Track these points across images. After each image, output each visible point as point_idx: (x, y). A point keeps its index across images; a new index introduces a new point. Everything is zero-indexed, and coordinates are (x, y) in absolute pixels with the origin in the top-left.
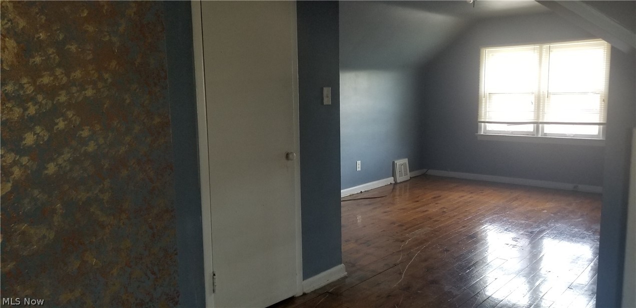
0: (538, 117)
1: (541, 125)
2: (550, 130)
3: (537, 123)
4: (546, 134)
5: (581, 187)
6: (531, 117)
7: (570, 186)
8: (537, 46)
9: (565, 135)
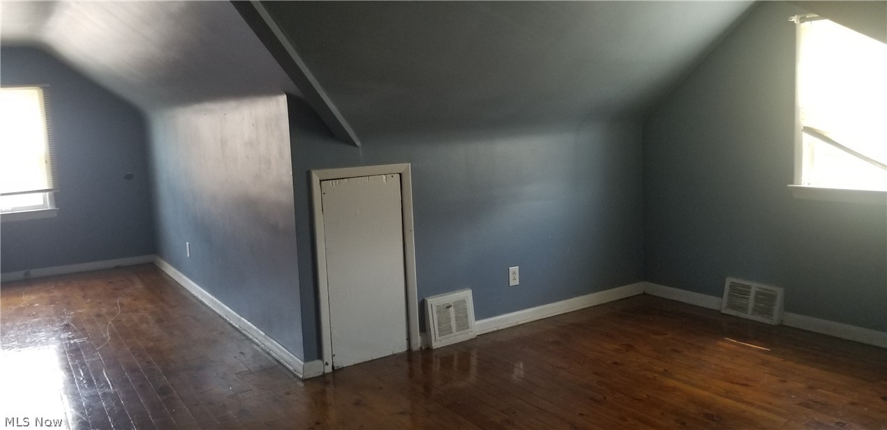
5: (34, 272)
7: (18, 275)
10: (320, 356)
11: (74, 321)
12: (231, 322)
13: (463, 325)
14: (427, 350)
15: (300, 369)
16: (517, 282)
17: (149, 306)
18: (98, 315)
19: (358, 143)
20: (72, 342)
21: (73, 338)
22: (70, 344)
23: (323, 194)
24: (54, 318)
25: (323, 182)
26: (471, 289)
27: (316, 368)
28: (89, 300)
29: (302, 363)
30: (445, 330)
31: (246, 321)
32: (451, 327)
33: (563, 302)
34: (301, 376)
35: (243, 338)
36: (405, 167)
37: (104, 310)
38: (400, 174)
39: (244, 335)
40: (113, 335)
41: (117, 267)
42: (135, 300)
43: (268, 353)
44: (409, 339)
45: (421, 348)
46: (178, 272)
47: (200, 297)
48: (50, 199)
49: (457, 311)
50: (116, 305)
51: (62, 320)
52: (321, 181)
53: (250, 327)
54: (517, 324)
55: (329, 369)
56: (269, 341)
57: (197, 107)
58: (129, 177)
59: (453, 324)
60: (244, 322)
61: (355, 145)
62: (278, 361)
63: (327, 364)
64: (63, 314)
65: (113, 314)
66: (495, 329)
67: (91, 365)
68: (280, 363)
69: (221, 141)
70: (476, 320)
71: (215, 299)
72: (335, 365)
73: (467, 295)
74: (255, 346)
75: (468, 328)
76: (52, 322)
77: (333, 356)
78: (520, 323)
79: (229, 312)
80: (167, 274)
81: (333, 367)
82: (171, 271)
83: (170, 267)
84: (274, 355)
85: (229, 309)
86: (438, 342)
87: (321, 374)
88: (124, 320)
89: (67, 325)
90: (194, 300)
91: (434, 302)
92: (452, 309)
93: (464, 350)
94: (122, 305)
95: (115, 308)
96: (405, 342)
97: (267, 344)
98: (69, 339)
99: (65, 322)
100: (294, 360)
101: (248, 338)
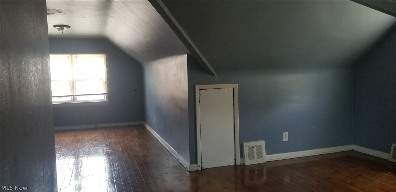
0: (73, 93)
1: (75, 97)
2: (80, 99)
3: (73, 96)
4: (78, 101)
5: (99, 125)
6: (69, 93)
7: (93, 126)
8: (70, 56)
9: (88, 101)
10: (196, 163)
11: (110, 144)
12: (167, 148)
13: (260, 156)
14: (244, 165)
15: (188, 167)
16: (287, 139)
17: (138, 140)
18: (119, 142)
19: (216, 75)
20: (107, 151)
21: (108, 149)
22: (106, 151)
23: (200, 95)
24: (103, 142)
25: (200, 90)
26: (264, 140)
27: (195, 167)
28: (116, 137)
29: (189, 165)
30: (251, 157)
31: (171, 147)
32: (254, 157)
33: (310, 151)
34: (188, 170)
35: (170, 154)
36: (236, 86)
37: (121, 140)
38: (233, 88)
39: (171, 153)
40: (122, 149)
41: (130, 126)
42: (133, 137)
43: (178, 161)
44: (235, 160)
45: (240, 164)
46: (151, 128)
47: (157, 138)
48: (106, 97)
49: (257, 149)
50: (126, 139)
51: (105, 143)
52: (199, 90)
53: (173, 150)
54: (286, 158)
55: (200, 168)
56: (178, 155)
57: (158, 61)
58: (136, 90)
59: (255, 155)
60: (171, 148)
61: (214, 75)
62: (181, 164)
63: (199, 166)
64: (106, 141)
65: (124, 142)
66: (276, 160)
67: (112, 159)
68: (182, 165)
69: (166, 75)
70: (266, 155)
71: (162, 139)
72: (202, 167)
73: (262, 143)
74: (174, 158)
75: (262, 158)
76: (102, 144)
77: (202, 163)
78: (288, 158)
79: (166, 144)
80: (147, 129)
81: (202, 168)
82: (148, 128)
83: (148, 126)
84: (180, 161)
85: (166, 143)
86: (248, 162)
87: (197, 170)
88: (127, 144)
89: (107, 145)
90: (155, 139)
91: (247, 145)
92: (255, 149)
93: (260, 167)
94: (128, 139)
95: (125, 140)
96: (234, 161)
97: (178, 157)
98: (106, 150)
99: (106, 144)
100: (186, 163)
101: (171, 154)
